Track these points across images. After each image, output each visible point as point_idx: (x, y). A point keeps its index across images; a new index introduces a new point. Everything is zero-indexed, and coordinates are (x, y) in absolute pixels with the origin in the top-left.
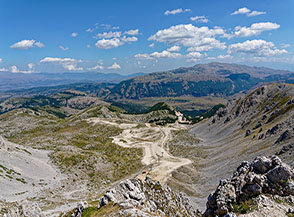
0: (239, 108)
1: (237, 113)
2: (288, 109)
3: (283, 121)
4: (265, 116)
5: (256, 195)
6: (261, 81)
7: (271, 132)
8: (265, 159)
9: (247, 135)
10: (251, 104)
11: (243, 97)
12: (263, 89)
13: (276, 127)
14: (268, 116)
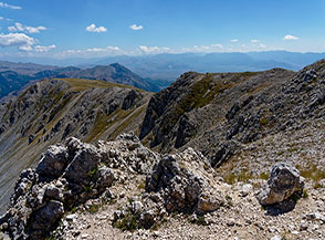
0: (12, 113)
1: (12, 119)
2: (65, 103)
3: (63, 115)
4: (45, 116)
5: (57, 222)
6: (32, 78)
7: (55, 130)
8: (56, 150)
9: (30, 141)
10: (27, 106)
11: (14, 99)
12: (36, 86)
13: (59, 124)
14: (49, 114)
